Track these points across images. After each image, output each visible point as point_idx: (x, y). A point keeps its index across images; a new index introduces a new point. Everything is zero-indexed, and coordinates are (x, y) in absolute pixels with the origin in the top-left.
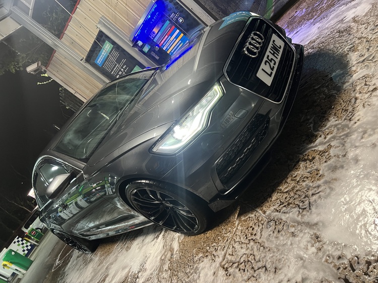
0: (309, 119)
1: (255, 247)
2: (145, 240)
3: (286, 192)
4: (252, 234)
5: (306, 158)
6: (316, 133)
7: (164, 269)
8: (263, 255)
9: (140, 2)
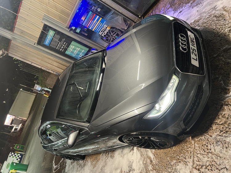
0: (218, 78)
1: (214, 157)
2: (123, 152)
3: (222, 124)
4: (207, 149)
5: (227, 103)
6: (228, 88)
7: (150, 169)
8: (221, 161)
9: (68, 1)
